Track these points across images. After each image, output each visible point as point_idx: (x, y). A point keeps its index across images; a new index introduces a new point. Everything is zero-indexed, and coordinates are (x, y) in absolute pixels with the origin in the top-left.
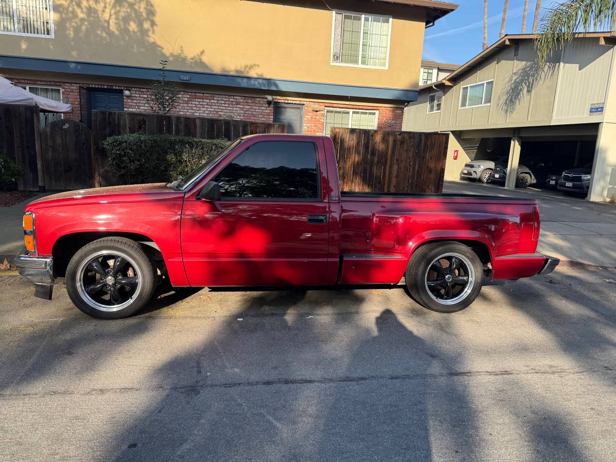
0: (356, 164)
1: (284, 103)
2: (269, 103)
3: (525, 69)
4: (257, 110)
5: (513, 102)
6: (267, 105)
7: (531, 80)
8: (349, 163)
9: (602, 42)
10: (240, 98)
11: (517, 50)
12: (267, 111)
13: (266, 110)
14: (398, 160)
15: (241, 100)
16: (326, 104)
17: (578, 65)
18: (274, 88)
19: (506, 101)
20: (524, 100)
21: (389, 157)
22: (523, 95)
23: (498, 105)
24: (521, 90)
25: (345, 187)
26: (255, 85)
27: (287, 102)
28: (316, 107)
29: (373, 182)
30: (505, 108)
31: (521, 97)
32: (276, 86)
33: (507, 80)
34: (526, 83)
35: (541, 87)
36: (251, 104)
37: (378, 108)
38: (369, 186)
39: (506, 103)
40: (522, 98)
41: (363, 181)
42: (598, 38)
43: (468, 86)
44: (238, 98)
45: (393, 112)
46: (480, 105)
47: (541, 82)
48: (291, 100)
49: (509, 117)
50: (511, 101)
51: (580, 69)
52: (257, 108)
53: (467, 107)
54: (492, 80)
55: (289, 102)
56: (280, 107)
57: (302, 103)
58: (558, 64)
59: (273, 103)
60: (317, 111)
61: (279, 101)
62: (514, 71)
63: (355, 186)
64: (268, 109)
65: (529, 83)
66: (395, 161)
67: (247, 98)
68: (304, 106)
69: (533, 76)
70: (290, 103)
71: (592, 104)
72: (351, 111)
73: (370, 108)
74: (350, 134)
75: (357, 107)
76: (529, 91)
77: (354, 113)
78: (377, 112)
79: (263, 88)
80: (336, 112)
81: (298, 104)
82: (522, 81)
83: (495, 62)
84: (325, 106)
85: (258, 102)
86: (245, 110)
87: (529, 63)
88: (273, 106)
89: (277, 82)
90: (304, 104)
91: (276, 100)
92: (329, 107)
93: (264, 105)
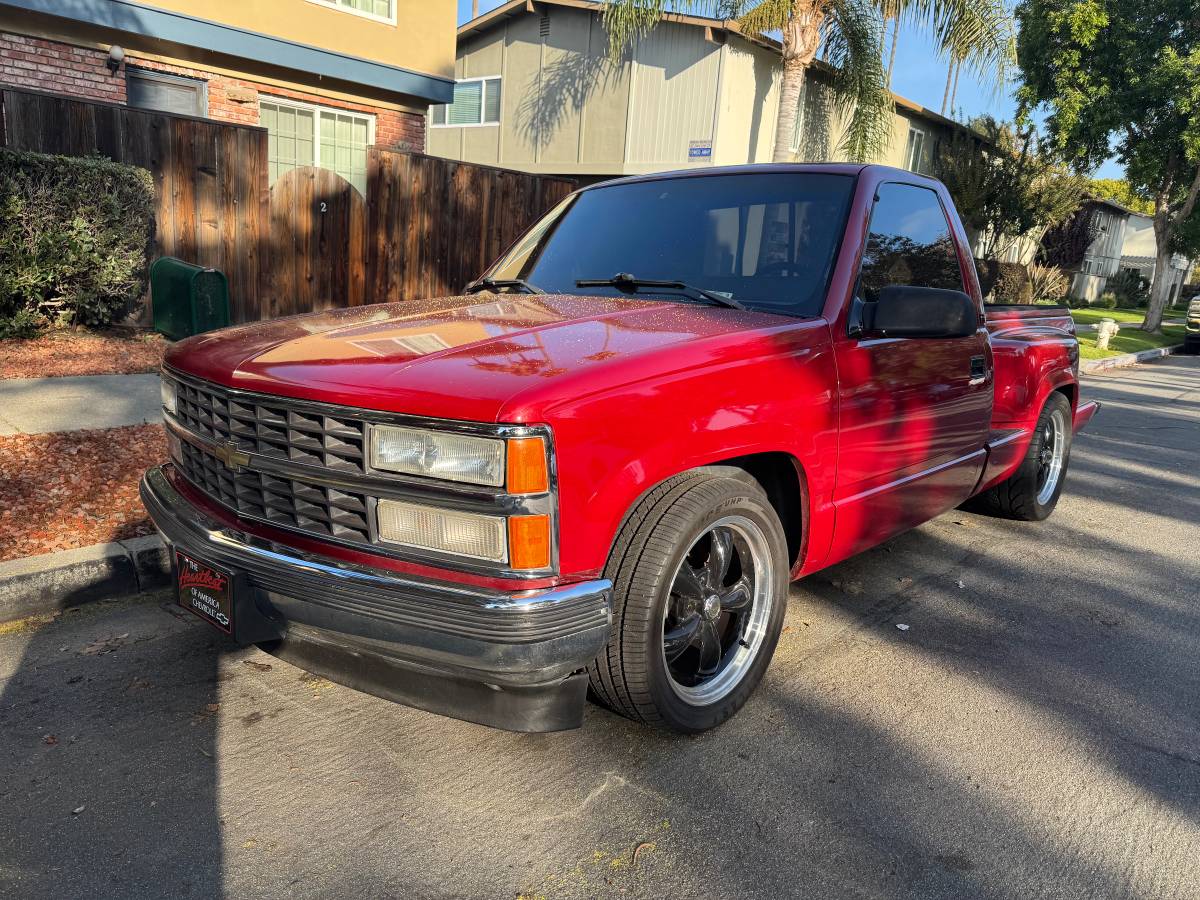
0: (425, 237)
1: (154, 70)
2: (113, 65)
3: (565, 63)
4: (78, 82)
5: (547, 125)
6: (107, 72)
7: (579, 84)
8: (413, 232)
9: (709, 36)
10: (22, 40)
11: (545, 24)
12: (107, 87)
13: (106, 82)
14: (499, 231)
15: (27, 49)
16: (263, 88)
17: (663, 70)
18: (132, 29)
19: (534, 119)
20: (568, 122)
21: (484, 224)
22: (566, 113)
23: (517, 127)
24: (561, 103)
25: (407, 289)
26: (73, 9)
27: (161, 68)
28: (239, 90)
29: (458, 279)
30: (531, 134)
31: (562, 117)
32: (137, 21)
33: (531, 79)
34: (569, 90)
35: (598, 101)
36: (58, 63)
37: (376, 110)
38: (451, 286)
39: (532, 124)
40: (565, 120)
41: (440, 276)
42: (702, 29)
43: (483, 79)
44: (15, 39)
45: (405, 123)
46: (477, 125)
47: (598, 92)
48: (173, 64)
49: (542, 152)
50: (543, 120)
51: (667, 78)
52: (80, 75)
53: (447, 126)
54: (499, 77)
55: (168, 69)
56: (140, 80)
57: (201, 75)
58: (627, 64)
59: (123, 67)
60: (241, 102)
61: (143, 64)
62: (544, 65)
63: (426, 286)
64: (110, 80)
65: (576, 90)
66: (495, 232)
67: (44, 44)
68: (205, 85)
69: (582, 77)
70: (169, 73)
71: (691, 142)
72: (318, 110)
73: (359, 108)
74: (411, 167)
75: (332, 102)
76: (578, 106)
77: (324, 115)
78: (372, 119)
79: (99, 22)
80: (284, 109)
81: (190, 78)
82: (562, 85)
83: (501, 43)
84: (260, 92)
85: (79, 59)
86: (41, 76)
87: (572, 54)
88: (123, 75)
89: (141, 13)
90: (206, 80)
91: (132, 61)
92: (268, 94)
93: (98, 70)
